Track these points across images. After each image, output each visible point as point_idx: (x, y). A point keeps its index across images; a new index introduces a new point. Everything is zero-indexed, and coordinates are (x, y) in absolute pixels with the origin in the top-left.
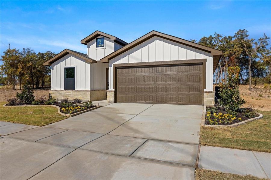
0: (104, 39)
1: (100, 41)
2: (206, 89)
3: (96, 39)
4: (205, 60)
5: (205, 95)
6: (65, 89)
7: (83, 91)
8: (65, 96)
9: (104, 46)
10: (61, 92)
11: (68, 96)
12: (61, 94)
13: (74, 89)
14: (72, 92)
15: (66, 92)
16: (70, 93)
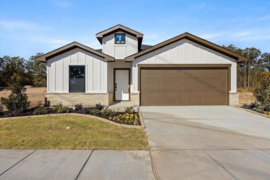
0: (125, 35)
1: (120, 37)
2: (230, 91)
3: (114, 34)
4: (230, 65)
5: (231, 96)
6: (70, 92)
7: (99, 94)
8: (72, 101)
9: (125, 43)
10: (64, 96)
11: (76, 101)
12: (64, 97)
13: (85, 92)
14: (81, 95)
15: (73, 95)
16: (79, 96)
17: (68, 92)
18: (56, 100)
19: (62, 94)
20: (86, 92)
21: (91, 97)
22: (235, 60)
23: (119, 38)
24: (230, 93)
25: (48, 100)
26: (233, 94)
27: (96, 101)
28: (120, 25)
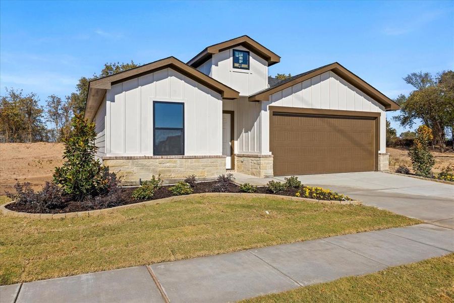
0: (249, 55)
1: (241, 56)
2: (380, 150)
3: (232, 50)
4: (379, 114)
6: (154, 154)
9: (248, 69)
10: (145, 162)
11: (170, 171)
12: (145, 165)
13: (184, 155)
14: (178, 161)
15: (163, 161)
16: (175, 162)
17: (152, 155)
18: (128, 170)
19: (140, 158)
20: (186, 154)
21: (197, 164)
22: (384, 107)
23: (239, 57)
24: (380, 154)
25: (111, 172)
26: (383, 154)
27: (205, 171)
28: (247, 36)
